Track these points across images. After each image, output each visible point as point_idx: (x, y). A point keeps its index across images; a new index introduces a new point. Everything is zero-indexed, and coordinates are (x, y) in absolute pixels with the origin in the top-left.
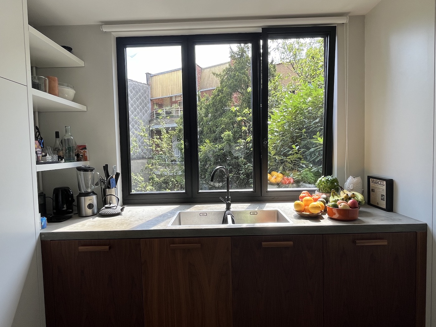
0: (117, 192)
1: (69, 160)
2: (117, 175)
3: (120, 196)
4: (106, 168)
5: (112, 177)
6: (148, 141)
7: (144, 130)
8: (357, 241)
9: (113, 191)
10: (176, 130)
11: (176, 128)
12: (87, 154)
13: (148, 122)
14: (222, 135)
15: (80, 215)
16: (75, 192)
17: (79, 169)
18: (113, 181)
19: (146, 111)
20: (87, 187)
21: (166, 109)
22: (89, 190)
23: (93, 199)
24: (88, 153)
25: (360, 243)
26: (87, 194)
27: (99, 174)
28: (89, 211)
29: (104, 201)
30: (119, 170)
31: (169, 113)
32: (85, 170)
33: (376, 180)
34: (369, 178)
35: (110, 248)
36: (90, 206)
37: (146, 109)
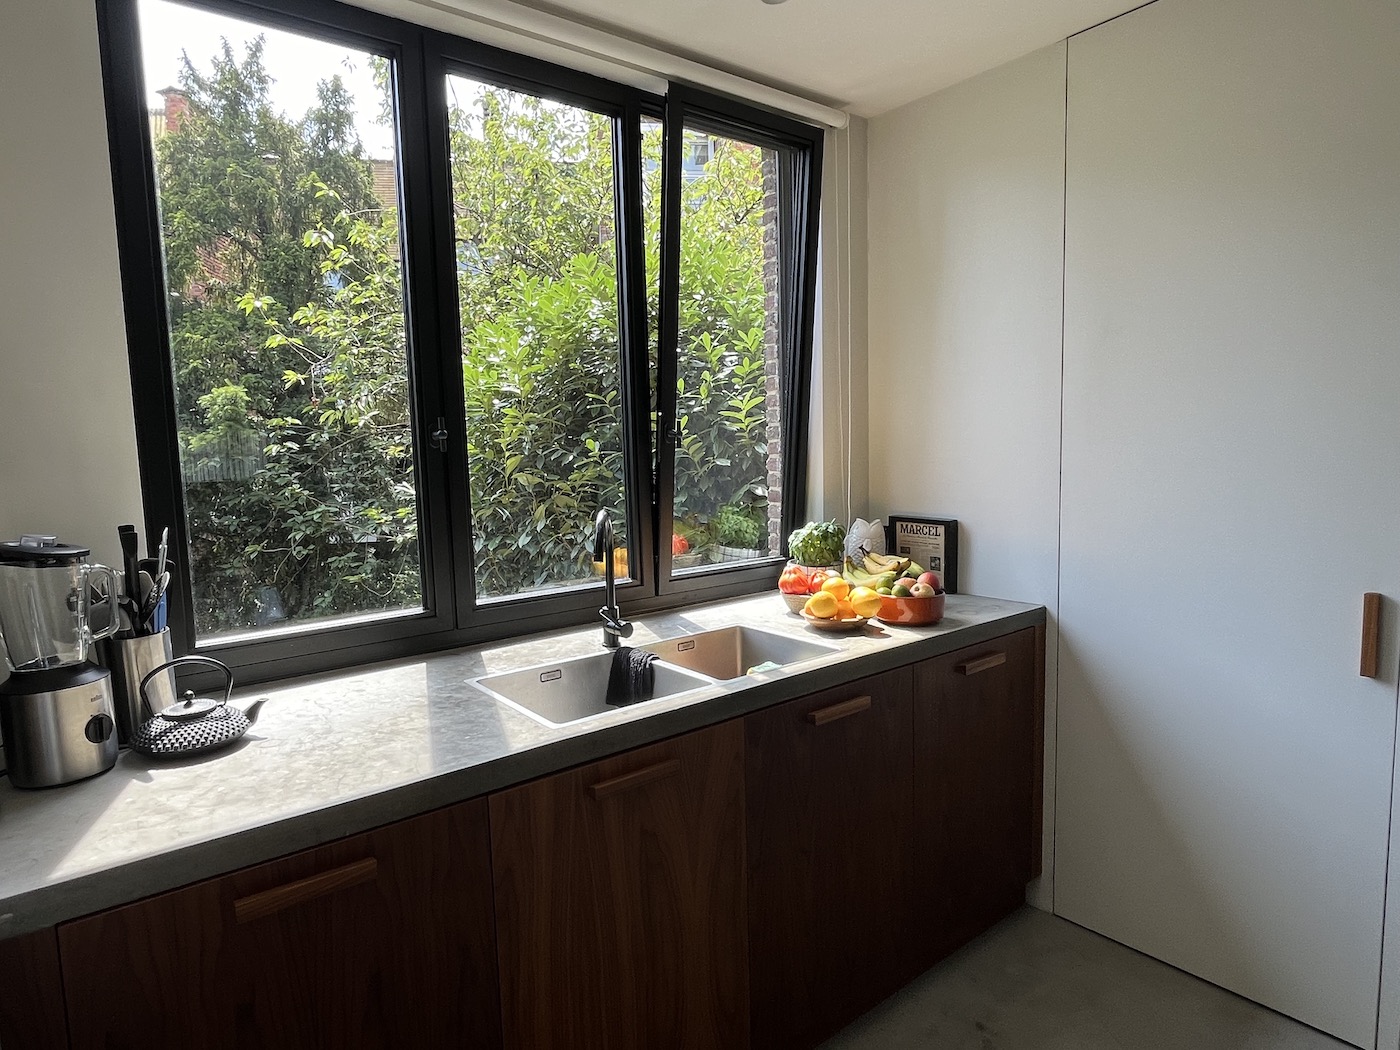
8: (968, 666)
14: (204, 400)
25: (973, 668)
33: (914, 525)
34: (893, 520)
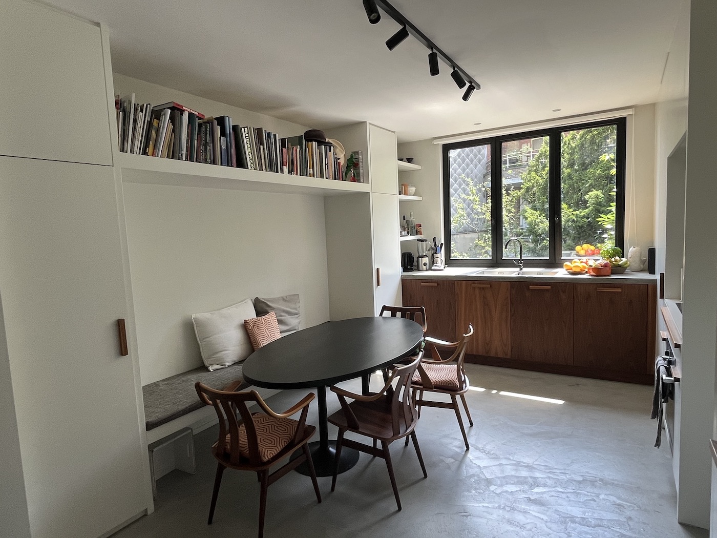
0: (441, 256)
1: (412, 234)
2: (442, 244)
3: (443, 258)
4: (434, 239)
5: (438, 246)
6: (479, 207)
7: (474, 191)
9: (438, 255)
10: (522, 188)
11: (522, 186)
12: (422, 231)
13: (482, 177)
14: (587, 197)
15: (418, 270)
16: (415, 256)
17: (418, 240)
18: (438, 249)
19: (480, 161)
20: (423, 252)
21: (509, 156)
22: (424, 254)
23: (426, 260)
24: (422, 229)
26: (423, 256)
27: (430, 243)
28: (424, 267)
29: (433, 262)
30: (443, 242)
31: (515, 161)
32: (422, 241)
35: (438, 284)
36: (425, 264)
37: (479, 157)
